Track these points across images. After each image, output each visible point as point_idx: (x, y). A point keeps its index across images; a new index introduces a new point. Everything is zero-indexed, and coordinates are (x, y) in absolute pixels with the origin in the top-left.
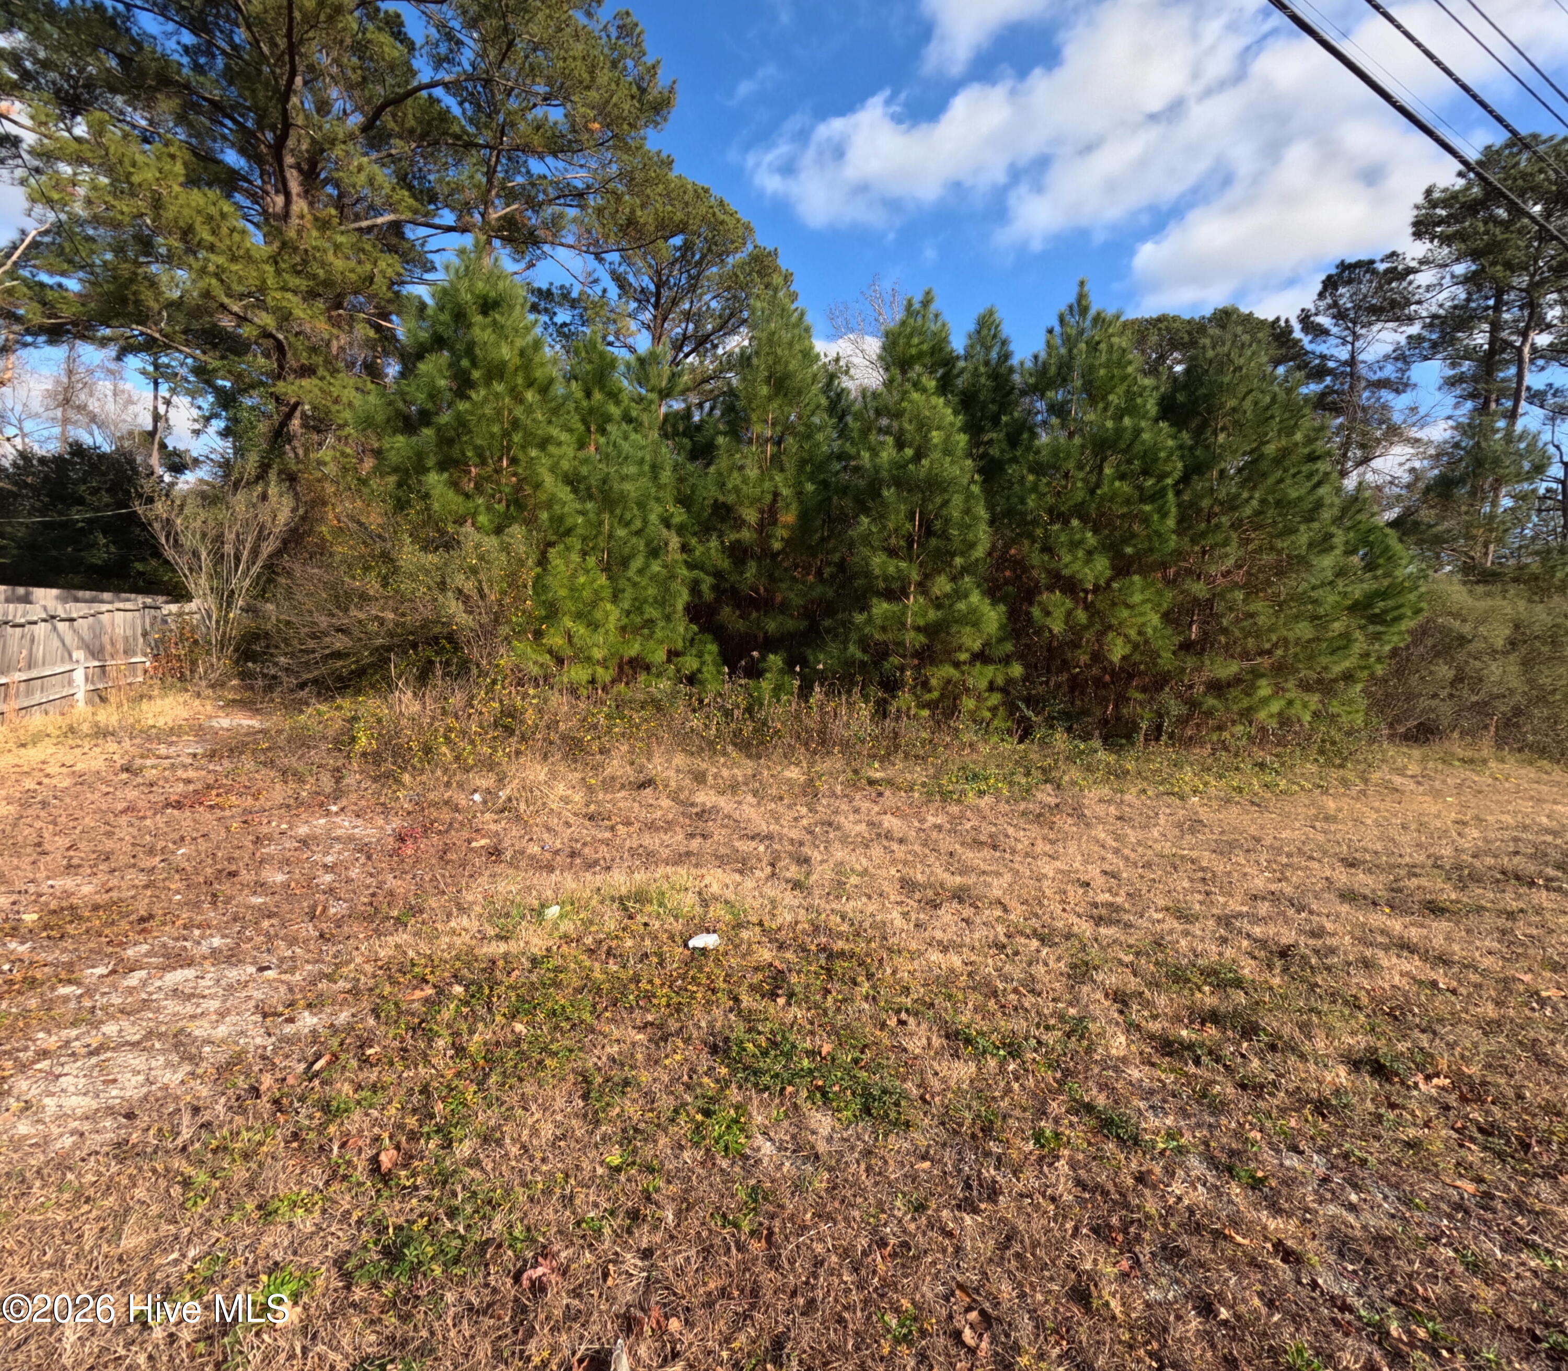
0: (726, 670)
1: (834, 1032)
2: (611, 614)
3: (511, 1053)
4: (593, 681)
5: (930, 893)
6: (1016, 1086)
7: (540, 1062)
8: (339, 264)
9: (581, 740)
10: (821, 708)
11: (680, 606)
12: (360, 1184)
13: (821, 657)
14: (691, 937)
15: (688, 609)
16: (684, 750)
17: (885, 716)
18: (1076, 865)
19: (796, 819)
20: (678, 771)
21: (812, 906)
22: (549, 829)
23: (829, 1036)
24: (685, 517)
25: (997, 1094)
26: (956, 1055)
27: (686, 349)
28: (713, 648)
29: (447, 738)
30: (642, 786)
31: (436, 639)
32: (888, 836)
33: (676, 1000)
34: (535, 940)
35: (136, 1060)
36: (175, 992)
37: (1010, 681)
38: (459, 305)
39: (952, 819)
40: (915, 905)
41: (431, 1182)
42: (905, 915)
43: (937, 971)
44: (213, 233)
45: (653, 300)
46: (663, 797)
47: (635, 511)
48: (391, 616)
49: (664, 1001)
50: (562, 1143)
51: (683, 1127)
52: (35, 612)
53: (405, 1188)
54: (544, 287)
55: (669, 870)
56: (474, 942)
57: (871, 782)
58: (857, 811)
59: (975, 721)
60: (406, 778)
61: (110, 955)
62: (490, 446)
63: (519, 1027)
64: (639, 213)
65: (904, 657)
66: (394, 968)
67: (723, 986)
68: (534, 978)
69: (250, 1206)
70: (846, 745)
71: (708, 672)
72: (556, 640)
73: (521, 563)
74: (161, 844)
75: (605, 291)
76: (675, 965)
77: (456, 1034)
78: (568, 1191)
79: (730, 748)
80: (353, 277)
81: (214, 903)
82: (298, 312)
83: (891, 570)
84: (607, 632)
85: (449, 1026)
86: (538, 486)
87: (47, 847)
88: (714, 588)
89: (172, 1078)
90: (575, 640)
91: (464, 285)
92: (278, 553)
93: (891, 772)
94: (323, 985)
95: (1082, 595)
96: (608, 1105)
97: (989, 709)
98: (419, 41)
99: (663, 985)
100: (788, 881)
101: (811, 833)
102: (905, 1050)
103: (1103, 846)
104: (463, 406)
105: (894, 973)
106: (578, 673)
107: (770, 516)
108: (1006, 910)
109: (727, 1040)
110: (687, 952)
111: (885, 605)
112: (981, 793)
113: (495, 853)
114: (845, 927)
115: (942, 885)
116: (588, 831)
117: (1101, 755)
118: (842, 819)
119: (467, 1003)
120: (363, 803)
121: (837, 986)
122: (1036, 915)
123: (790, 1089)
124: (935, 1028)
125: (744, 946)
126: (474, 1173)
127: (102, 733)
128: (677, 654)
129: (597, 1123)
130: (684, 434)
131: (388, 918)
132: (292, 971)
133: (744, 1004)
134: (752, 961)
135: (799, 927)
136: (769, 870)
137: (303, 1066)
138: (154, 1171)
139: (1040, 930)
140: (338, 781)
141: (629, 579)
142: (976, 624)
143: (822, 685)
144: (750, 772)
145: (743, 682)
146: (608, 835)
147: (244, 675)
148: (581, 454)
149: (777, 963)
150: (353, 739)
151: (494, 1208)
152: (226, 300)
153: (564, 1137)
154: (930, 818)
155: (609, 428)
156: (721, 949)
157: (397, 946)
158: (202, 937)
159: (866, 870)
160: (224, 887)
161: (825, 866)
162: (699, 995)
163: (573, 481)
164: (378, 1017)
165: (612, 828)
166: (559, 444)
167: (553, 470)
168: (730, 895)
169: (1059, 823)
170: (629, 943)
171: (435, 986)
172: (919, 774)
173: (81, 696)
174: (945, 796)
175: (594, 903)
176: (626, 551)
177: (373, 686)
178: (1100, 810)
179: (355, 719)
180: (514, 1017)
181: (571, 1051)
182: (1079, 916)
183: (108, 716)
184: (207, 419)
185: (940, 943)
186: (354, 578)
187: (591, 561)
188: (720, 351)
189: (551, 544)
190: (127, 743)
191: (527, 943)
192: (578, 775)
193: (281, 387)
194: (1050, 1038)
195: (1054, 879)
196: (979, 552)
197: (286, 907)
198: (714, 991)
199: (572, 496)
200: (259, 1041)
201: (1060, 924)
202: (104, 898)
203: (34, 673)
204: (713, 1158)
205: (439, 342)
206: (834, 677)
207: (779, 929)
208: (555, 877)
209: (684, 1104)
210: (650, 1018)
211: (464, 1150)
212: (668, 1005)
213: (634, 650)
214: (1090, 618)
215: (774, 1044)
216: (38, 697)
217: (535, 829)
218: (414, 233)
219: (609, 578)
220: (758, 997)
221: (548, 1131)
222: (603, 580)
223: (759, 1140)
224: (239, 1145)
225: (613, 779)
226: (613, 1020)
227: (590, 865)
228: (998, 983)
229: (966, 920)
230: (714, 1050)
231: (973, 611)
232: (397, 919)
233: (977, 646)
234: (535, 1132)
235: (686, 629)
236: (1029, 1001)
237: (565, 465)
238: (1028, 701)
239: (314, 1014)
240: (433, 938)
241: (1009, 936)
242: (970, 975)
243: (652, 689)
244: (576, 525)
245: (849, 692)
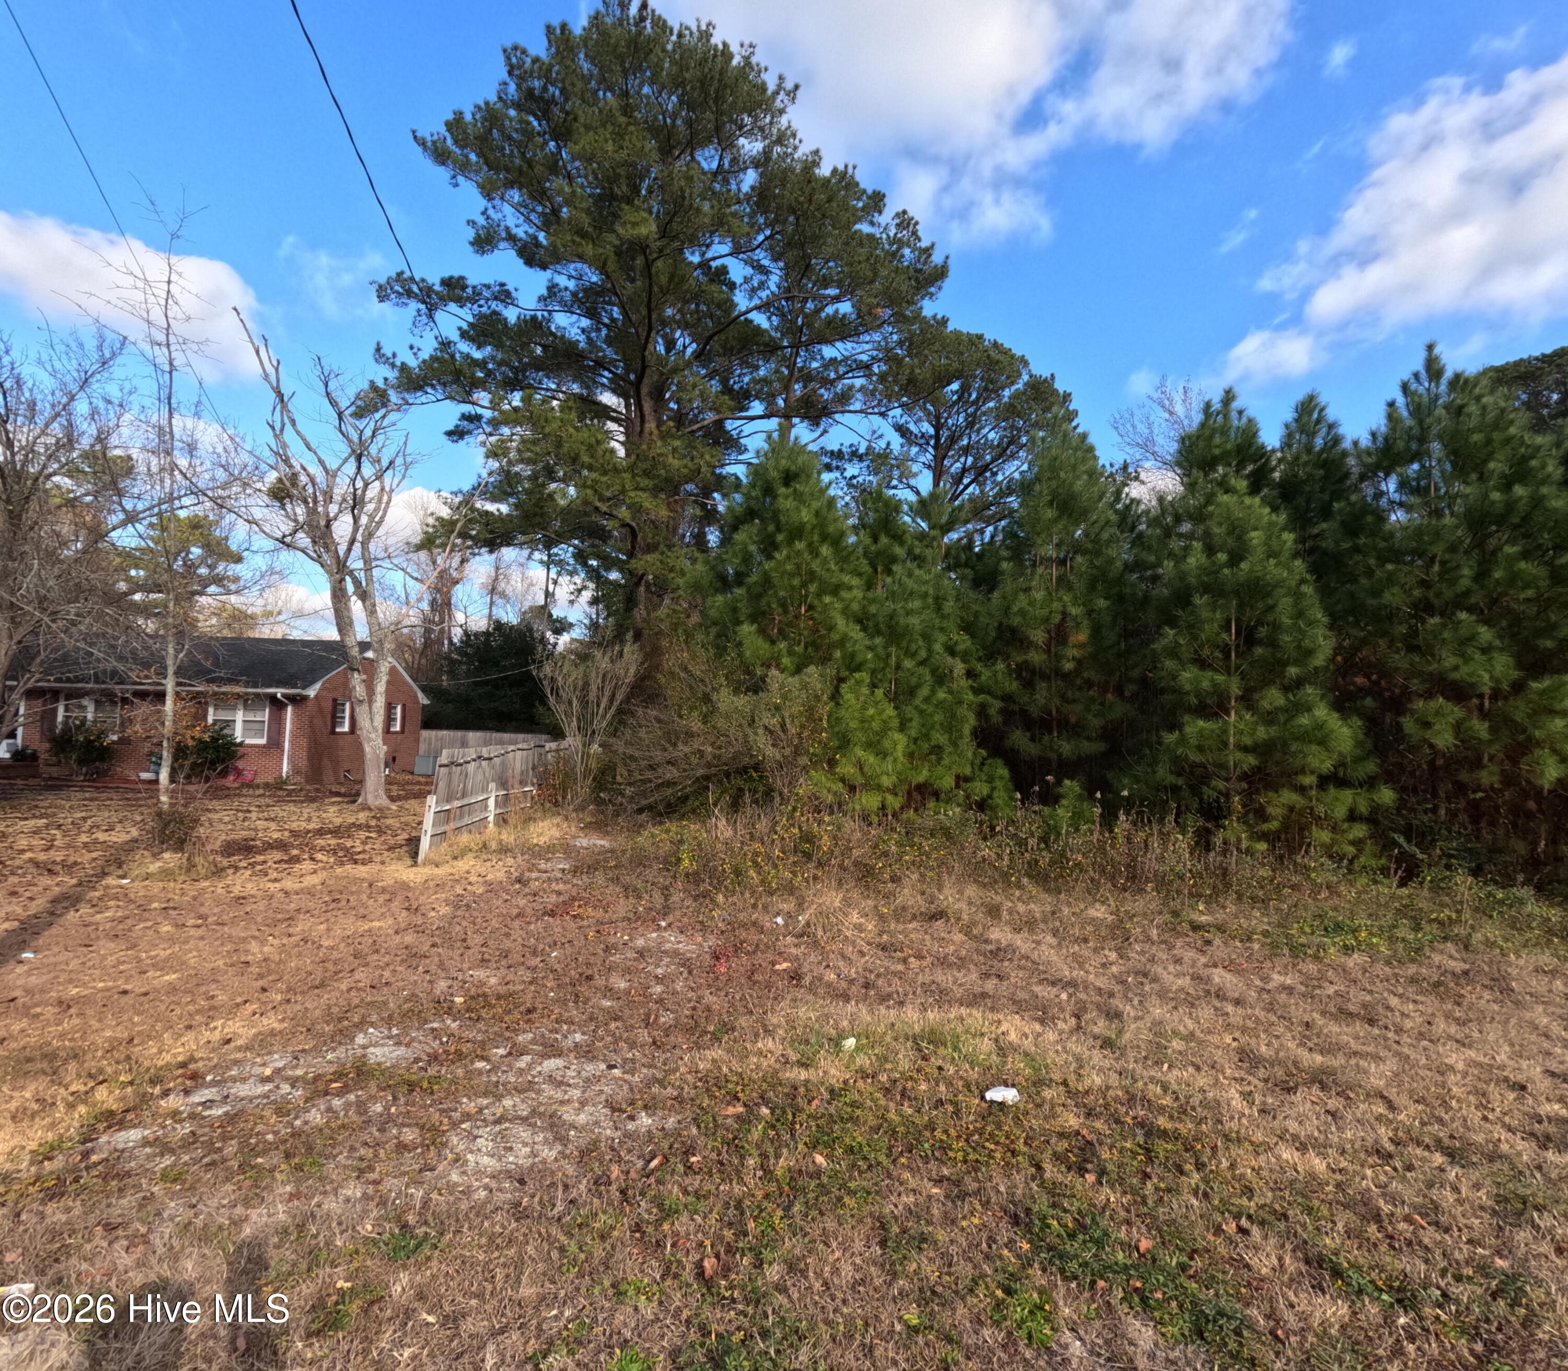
0: (1019, 796)
1: (1153, 1224)
2: (899, 742)
3: (813, 1184)
4: (883, 807)
5: (1280, 1073)
6: (1410, 1348)
7: (840, 1199)
8: (675, 463)
9: (873, 868)
10: (1129, 839)
11: (967, 730)
12: (689, 1285)
13: (1126, 781)
14: (988, 1089)
15: (975, 733)
16: (975, 881)
17: (1208, 848)
18: (1501, 1058)
19: (1104, 965)
20: (970, 903)
21: (1126, 1071)
22: (844, 957)
23: (1149, 1229)
24: (969, 643)
25: (1381, 1352)
26: (1319, 1288)
27: (966, 481)
28: (1004, 772)
29: (755, 863)
30: (934, 917)
31: (745, 770)
32: (1220, 995)
33: (972, 1157)
34: (833, 1071)
35: (524, 1133)
36: (550, 1079)
37: (1376, 809)
38: (767, 481)
39: (1307, 979)
40: (1261, 1085)
41: (745, 1298)
42: (1247, 1096)
43: (1291, 1174)
44: (592, 457)
45: (932, 442)
46: (955, 930)
47: (921, 643)
48: (710, 749)
49: (960, 1156)
50: (861, 1289)
51: (981, 1300)
52: (471, 753)
53: (724, 1298)
54: (836, 448)
55: (963, 1011)
56: (778, 1066)
57: (1196, 927)
58: (1178, 961)
59: (1331, 857)
60: (720, 898)
61: (508, 1039)
62: (791, 597)
63: (819, 1159)
64: (918, 371)
65: (1227, 780)
66: (712, 1082)
67: (1024, 1149)
68: (832, 1110)
69: (607, 1283)
70: (1162, 883)
71: (1000, 797)
72: (846, 768)
73: (818, 698)
74: (541, 946)
75: (888, 444)
76: (971, 1118)
77: (764, 1156)
78: (868, 1341)
79: (1025, 880)
80: (686, 471)
81: (576, 1002)
82: (647, 504)
83: (1205, 684)
84: (895, 760)
85: (758, 1146)
86: (831, 628)
87: (470, 942)
88: (1003, 711)
89: (549, 1154)
90: (866, 769)
91: (771, 463)
92: (627, 700)
93: (1220, 916)
94: (656, 1089)
95: (1475, 701)
96: (905, 1258)
97: (1352, 843)
98: (738, 280)
99: (959, 1137)
100: (1096, 1037)
101: (1123, 982)
102: (1248, 1266)
103: (1547, 1036)
104: (768, 565)
105: (1233, 1166)
106: (871, 801)
107: (1059, 635)
108: (1391, 1107)
109: (1028, 1211)
110: (984, 1105)
111: (1201, 723)
112: (1347, 950)
113: (795, 976)
114: (1167, 1101)
115: (1295, 1063)
116: (881, 962)
117: (1531, 907)
118: (1160, 970)
119: (773, 1127)
120: (686, 920)
121: (1159, 1171)
122: (1440, 1121)
123: (1101, 1284)
124: (1289, 1247)
125: (1047, 1107)
126: (781, 1299)
127: (504, 850)
128: (967, 780)
129: (894, 1275)
130: (966, 565)
131: (706, 1032)
132: (632, 1072)
133: (1047, 1175)
134: (1056, 1125)
135: (1111, 1093)
136: (1073, 1021)
137: (640, 1164)
138: (540, 1234)
139: (1447, 1142)
140: (667, 897)
141: (916, 708)
142: (1323, 742)
143: (1128, 814)
144: (1048, 908)
145: (1037, 808)
146: (900, 967)
147: (599, 802)
148: (870, 595)
149: (1084, 1132)
150: (679, 860)
151: (800, 1339)
152: (598, 504)
153: (863, 1282)
154: (1276, 976)
155: (895, 568)
156: (1021, 1106)
157: (714, 1061)
158: (569, 1032)
159: (1192, 1034)
160: (583, 989)
161: (1140, 1024)
162: (998, 1155)
163: (862, 620)
164: (699, 1127)
165: (905, 961)
166: (850, 588)
167: (845, 612)
168: (1028, 1044)
169: (1470, 998)
170: (923, 1087)
171: (745, 1105)
172: (1258, 921)
173: (491, 818)
174: (1297, 951)
175: (888, 1039)
176: (914, 681)
177: (693, 811)
178: (1539, 984)
179: (681, 842)
180: (815, 1147)
181: (869, 1193)
182: (1510, 1129)
183: (508, 836)
184: (579, 591)
185: (1295, 1137)
186: (681, 717)
187: (879, 693)
188: (1000, 478)
189: (841, 680)
190: (520, 858)
191: (825, 1072)
192: (871, 903)
193: (634, 564)
194: (1462, 1292)
195: (1465, 1075)
196: (1319, 660)
197: (627, 1012)
198: (1014, 1153)
199: (862, 634)
200: (608, 1132)
201: (1479, 1138)
202: (502, 990)
203: (465, 801)
204: (1015, 1344)
205: (750, 514)
206: (1141, 805)
207: (1087, 1092)
208: (850, 1008)
209: (983, 1276)
210: (946, 1172)
211: (773, 1273)
212: (965, 1161)
213: (922, 776)
214: (1493, 730)
215: (1083, 1227)
216: (467, 820)
217: (832, 956)
218: (730, 425)
219: (896, 708)
220: (1063, 1168)
221: (847, 1272)
222: (890, 711)
223: (1067, 1337)
224: (597, 1225)
225: (904, 908)
226: (909, 1168)
227: (884, 999)
228: (1381, 1203)
229: (1333, 1114)
230: (1015, 1221)
231: (1320, 726)
232: (713, 1034)
233: (1327, 766)
234: (836, 1271)
235: (974, 754)
236: (1429, 1236)
237: (855, 606)
238: (1408, 833)
239: (649, 1116)
240: (744, 1056)
241: (1396, 1142)
242: (1338, 1185)
243: (942, 817)
244: (866, 661)
245: (1161, 821)
